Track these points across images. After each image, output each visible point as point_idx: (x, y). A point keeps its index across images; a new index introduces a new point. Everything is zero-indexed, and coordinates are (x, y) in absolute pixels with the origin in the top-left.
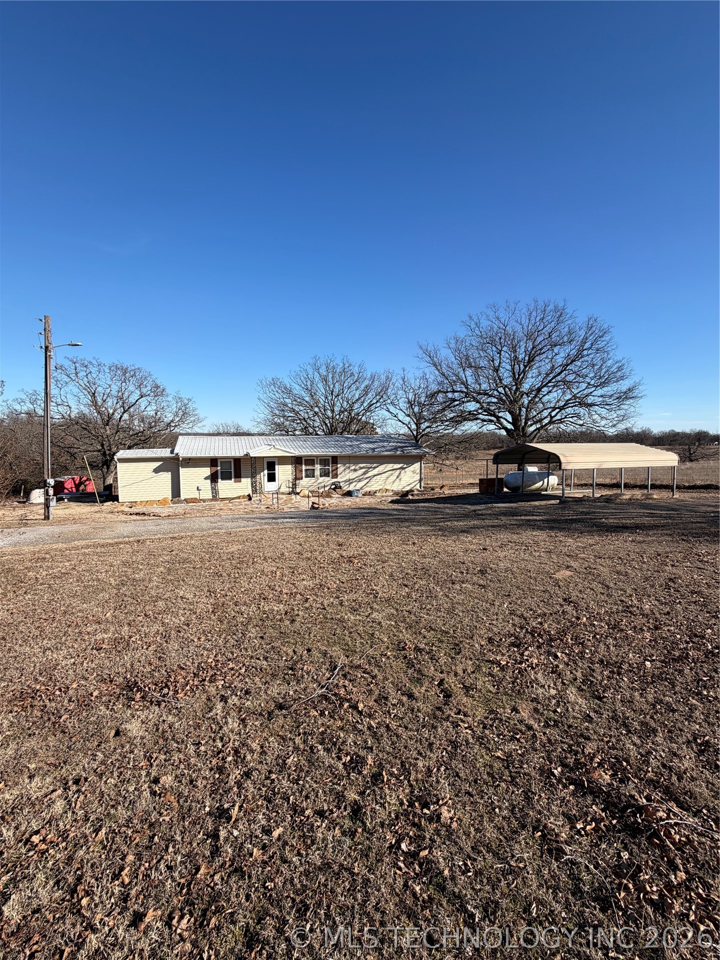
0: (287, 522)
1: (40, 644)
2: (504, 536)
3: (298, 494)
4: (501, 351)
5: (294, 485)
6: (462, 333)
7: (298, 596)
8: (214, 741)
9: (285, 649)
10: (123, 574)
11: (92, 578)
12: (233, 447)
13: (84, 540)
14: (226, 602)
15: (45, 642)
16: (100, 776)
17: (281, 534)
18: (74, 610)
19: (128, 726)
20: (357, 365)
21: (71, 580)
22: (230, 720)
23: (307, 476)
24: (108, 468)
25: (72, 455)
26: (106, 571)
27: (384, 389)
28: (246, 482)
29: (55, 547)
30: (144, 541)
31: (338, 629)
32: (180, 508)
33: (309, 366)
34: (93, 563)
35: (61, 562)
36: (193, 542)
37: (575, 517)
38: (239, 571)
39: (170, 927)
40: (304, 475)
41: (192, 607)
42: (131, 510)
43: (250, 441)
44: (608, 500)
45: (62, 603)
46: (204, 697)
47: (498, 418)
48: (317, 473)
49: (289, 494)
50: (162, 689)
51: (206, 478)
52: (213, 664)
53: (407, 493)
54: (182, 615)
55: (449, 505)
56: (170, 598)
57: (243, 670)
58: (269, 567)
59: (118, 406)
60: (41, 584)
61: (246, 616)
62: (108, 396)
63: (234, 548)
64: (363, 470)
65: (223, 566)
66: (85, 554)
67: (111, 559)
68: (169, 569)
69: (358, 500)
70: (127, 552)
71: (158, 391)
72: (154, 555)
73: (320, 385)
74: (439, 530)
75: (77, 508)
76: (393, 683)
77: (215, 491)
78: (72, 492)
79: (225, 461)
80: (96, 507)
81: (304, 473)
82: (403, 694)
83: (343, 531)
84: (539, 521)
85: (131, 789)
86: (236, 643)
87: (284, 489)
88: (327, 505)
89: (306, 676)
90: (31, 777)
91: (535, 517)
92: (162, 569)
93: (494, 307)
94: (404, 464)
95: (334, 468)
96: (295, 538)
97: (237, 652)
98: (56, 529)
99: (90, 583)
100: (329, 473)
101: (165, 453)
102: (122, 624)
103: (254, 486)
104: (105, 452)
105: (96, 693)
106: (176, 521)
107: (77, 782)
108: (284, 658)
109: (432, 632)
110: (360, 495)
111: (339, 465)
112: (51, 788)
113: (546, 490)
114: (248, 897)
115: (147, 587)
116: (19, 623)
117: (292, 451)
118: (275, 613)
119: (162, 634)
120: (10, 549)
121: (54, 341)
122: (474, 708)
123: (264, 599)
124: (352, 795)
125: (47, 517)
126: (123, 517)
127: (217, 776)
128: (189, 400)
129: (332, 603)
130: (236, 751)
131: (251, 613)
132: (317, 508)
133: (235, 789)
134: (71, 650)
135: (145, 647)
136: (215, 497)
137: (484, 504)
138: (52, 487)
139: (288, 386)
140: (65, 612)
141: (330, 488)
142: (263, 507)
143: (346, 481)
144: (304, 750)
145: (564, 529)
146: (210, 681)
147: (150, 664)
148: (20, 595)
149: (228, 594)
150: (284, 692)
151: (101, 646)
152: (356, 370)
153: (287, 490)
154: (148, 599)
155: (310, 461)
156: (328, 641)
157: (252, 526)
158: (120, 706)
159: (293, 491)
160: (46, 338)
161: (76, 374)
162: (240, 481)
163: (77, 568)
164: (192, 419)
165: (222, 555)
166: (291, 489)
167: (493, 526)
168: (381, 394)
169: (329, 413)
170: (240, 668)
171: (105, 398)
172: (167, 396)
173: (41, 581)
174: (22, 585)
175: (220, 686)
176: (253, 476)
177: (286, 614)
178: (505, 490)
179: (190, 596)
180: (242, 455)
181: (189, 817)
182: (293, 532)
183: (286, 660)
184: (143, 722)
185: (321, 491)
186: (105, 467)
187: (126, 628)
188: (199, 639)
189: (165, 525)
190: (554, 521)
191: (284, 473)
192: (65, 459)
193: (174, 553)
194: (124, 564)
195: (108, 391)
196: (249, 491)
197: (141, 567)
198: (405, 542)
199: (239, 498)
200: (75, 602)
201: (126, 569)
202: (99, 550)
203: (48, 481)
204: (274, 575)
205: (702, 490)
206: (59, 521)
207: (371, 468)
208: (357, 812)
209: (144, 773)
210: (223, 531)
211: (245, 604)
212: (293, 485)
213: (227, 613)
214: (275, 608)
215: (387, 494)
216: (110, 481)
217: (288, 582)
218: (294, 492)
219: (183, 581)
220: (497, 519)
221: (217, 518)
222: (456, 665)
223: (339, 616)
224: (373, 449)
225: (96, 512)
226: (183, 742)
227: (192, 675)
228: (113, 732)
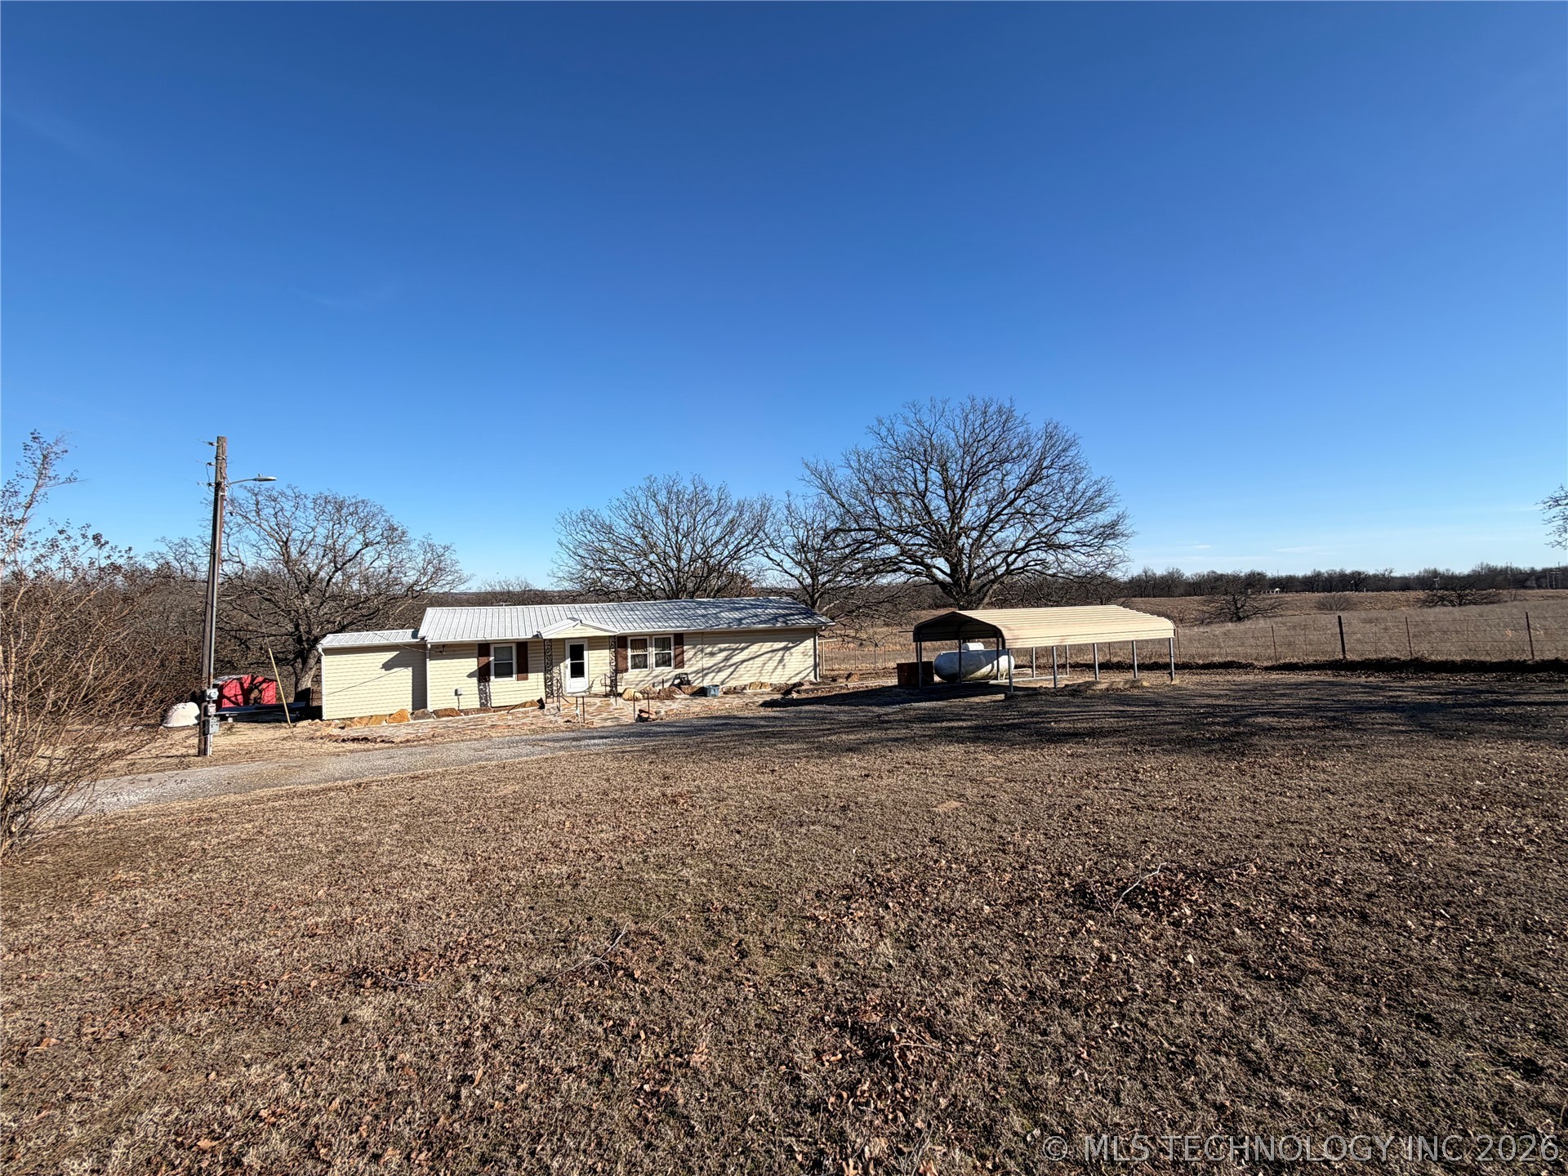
0: (594, 745)
1: (228, 936)
2: (901, 755)
3: (620, 695)
4: (926, 469)
5: (614, 683)
6: (869, 444)
7: (590, 854)
8: (460, 1019)
9: (559, 920)
10: (338, 836)
11: (290, 845)
12: (515, 625)
13: (270, 787)
14: (489, 867)
15: (235, 932)
16: (329, 1060)
17: (581, 765)
18: (269, 891)
19: (358, 1012)
20: (716, 488)
21: (259, 850)
22: (481, 998)
23: (635, 666)
24: (305, 662)
25: (242, 642)
26: (311, 834)
27: (759, 524)
28: (536, 680)
29: (225, 801)
30: (368, 785)
31: (633, 892)
32: (426, 726)
33: (640, 491)
34: (290, 822)
35: (237, 823)
36: (445, 783)
37: (1016, 721)
38: (512, 824)
39: (409, 1161)
40: (629, 665)
41: (439, 876)
42: (344, 733)
43: (544, 613)
44: (1074, 691)
45: (250, 882)
46: (451, 978)
47: (928, 567)
48: (652, 660)
49: (606, 695)
50: (399, 973)
51: (470, 676)
52: (465, 943)
53: (788, 690)
54: (426, 887)
55: (846, 708)
56: (409, 866)
57: (503, 947)
58: (554, 816)
59: (325, 561)
60: (213, 858)
61: (514, 883)
62: (310, 544)
63: (507, 790)
64: (725, 654)
65: (488, 818)
66: (274, 809)
67: (317, 815)
68: (408, 826)
69: (715, 702)
70: (343, 803)
71: (393, 536)
72: (385, 806)
73: (658, 520)
74: (817, 749)
75: (250, 732)
76: (682, 948)
77: (484, 696)
78: (238, 704)
79: (503, 647)
80: (283, 731)
81: (629, 660)
82: (691, 959)
83: (675, 756)
84: (965, 728)
85: (365, 1067)
86: (496, 917)
87: (598, 688)
88: (663, 713)
89: (580, 948)
90: (248, 1066)
91: (961, 724)
92: (397, 826)
93: (915, 408)
94: (789, 641)
95: (678, 651)
96: (601, 770)
97: (496, 927)
98: (224, 772)
99: (289, 852)
100: (670, 660)
101: (404, 636)
102: (341, 904)
103: (548, 684)
104: (300, 637)
105: (314, 984)
106: (420, 750)
107: (302, 1066)
108: (556, 930)
109: (751, 888)
110: (720, 694)
111: (685, 648)
112: (273, 1074)
113: (996, 678)
114: (485, 1136)
115: (375, 853)
116: (192, 911)
117: (611, 628)
118: (554, 877)
119: (398, 912)
120: (151, 807)
121: (231, 474)
122: (768, 966)
123: (542, 860)
124: (607, 1053)
125: (202, 752)
126: (331, 746)
127: (462, 1050)
128: (446, 548)
129: (634, 860)
130: (486, 1027)
131: (521, 879)
132: (646, 720)
133: (481, 1058)
134: (273, 939)
135: (374, 930)
136: (485, 705)
137: (899, 703)
138: (214, 702)
139: (608, 523)
140: (256, 894)
141: (673, 684)
142: (561, 721)
143: (697, 672)
144: (564, 1020)
145: (992, 740)
146: (460, 962)
147: (382, 948)
148: (183, 874)
149: (492, 856)
150: (549, 966)
151: (314, 932)
152: (714, 496)
153: (601, 690)
154: (377, 869)
155: (640, 642)
156: (616, 907)
157: (538, 753)
158: (347, 994)
159: (611, 690)
160: (219, 470)
161: (258, 513)
162: (527, 679)
163: (265, 831)
164: (450, 578)
165: (488, 801)
166: (608, 689)
167: (896, 740)
168: (755, 532)
169: (673, 564)
170: (500, 945)
171: (304, 548)
172: (409, 543)
173: (212, 854)
174: (183, 860)
175: (472, 966)
176: (547, 670)
177: (568, 877)
178: (937, 679)
179: (437, 862)
180: (530, 636)
181: (430, 1085)
182: (600, 761)
183: (559, 932)
184: (375, 1008)
185: (658, 689)
186: (299, 660)
187: (348, 908)
188: (448, 915)
189: (402, 758)
190: (984, 728)
191: (598, 662)
192: (231, 648)
193: (414, 801)
194: (339, 821)
195: (310, 537)
196: (541, 694)
197: (365, 825)
198: (760, 770)
199: (524, 705)
200: (270, 880)
201: (342, 830)
202: (296, 802)
203: (208, 692)
204: (561, 826)
205: (1220, 670)
206: (224, 758)
207: (737, 649)
208: (607, 1066)
209: (378, 1053)
210: (494, 763)
211: (515, 868)
212: (612, 681)
213: (489, 881)
214: (555, 871)
215: (763, 690)
216: (307, 683)
217: (579, 835)
218: (613, 693)
219: (429, 841)
220: (907, 728)
221: (483, 743)
222: (764, 924)
223: (637, 876)
224: (740, 620)
225: (284, 739)
226: (423, 1022)
227: (437, 956)
228: (340, 1020)
